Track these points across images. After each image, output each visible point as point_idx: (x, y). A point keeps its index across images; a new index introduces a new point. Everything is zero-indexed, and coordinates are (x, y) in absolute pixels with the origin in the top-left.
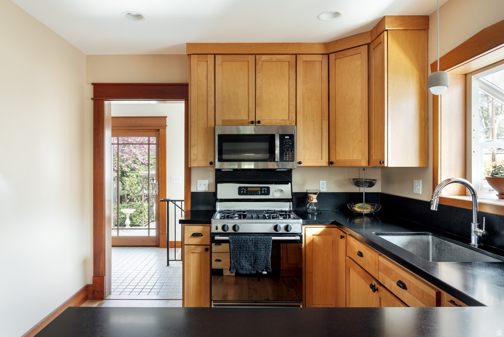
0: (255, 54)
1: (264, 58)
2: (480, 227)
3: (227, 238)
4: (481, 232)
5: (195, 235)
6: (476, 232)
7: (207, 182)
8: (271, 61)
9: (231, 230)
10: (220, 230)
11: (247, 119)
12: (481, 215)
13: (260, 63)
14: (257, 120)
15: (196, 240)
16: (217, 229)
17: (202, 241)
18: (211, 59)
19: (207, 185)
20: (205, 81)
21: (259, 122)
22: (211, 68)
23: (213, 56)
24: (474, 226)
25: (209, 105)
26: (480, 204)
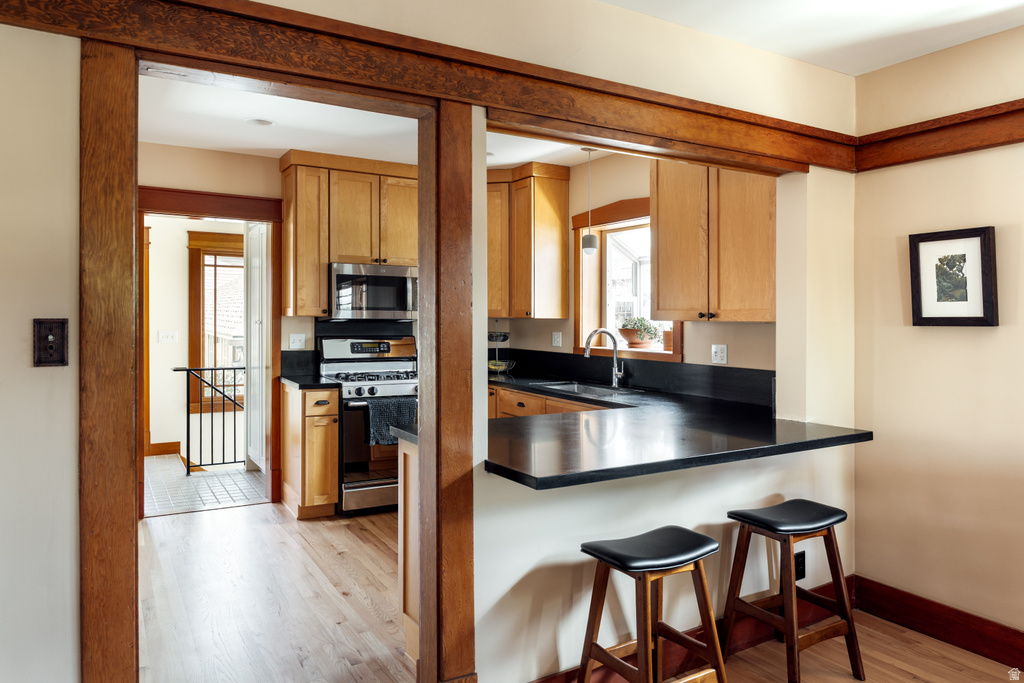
0: (380, 175)
1: (390, 180)
2: (619, 370)
3: (365, 403)
4: (620, 375)
5: (318, 403)
6: (617, 374)
7: (302, 337)
8: (397, 185)
9: (366, 395)
10: (354, 395)
11: (369, 255)
12: (620, 361)
13: (385, 187)
14: (382, 258)
15: (321, 410)
16: (350, 393)
17: (329, 410)
18: (324, 175)
19: (303, 341)
20: (316, 202)
21: (385, 261)
22: (324, 186)
23: (327, 171)
24: (615, 370)
25: (322, 234)
26: (620, 352)
